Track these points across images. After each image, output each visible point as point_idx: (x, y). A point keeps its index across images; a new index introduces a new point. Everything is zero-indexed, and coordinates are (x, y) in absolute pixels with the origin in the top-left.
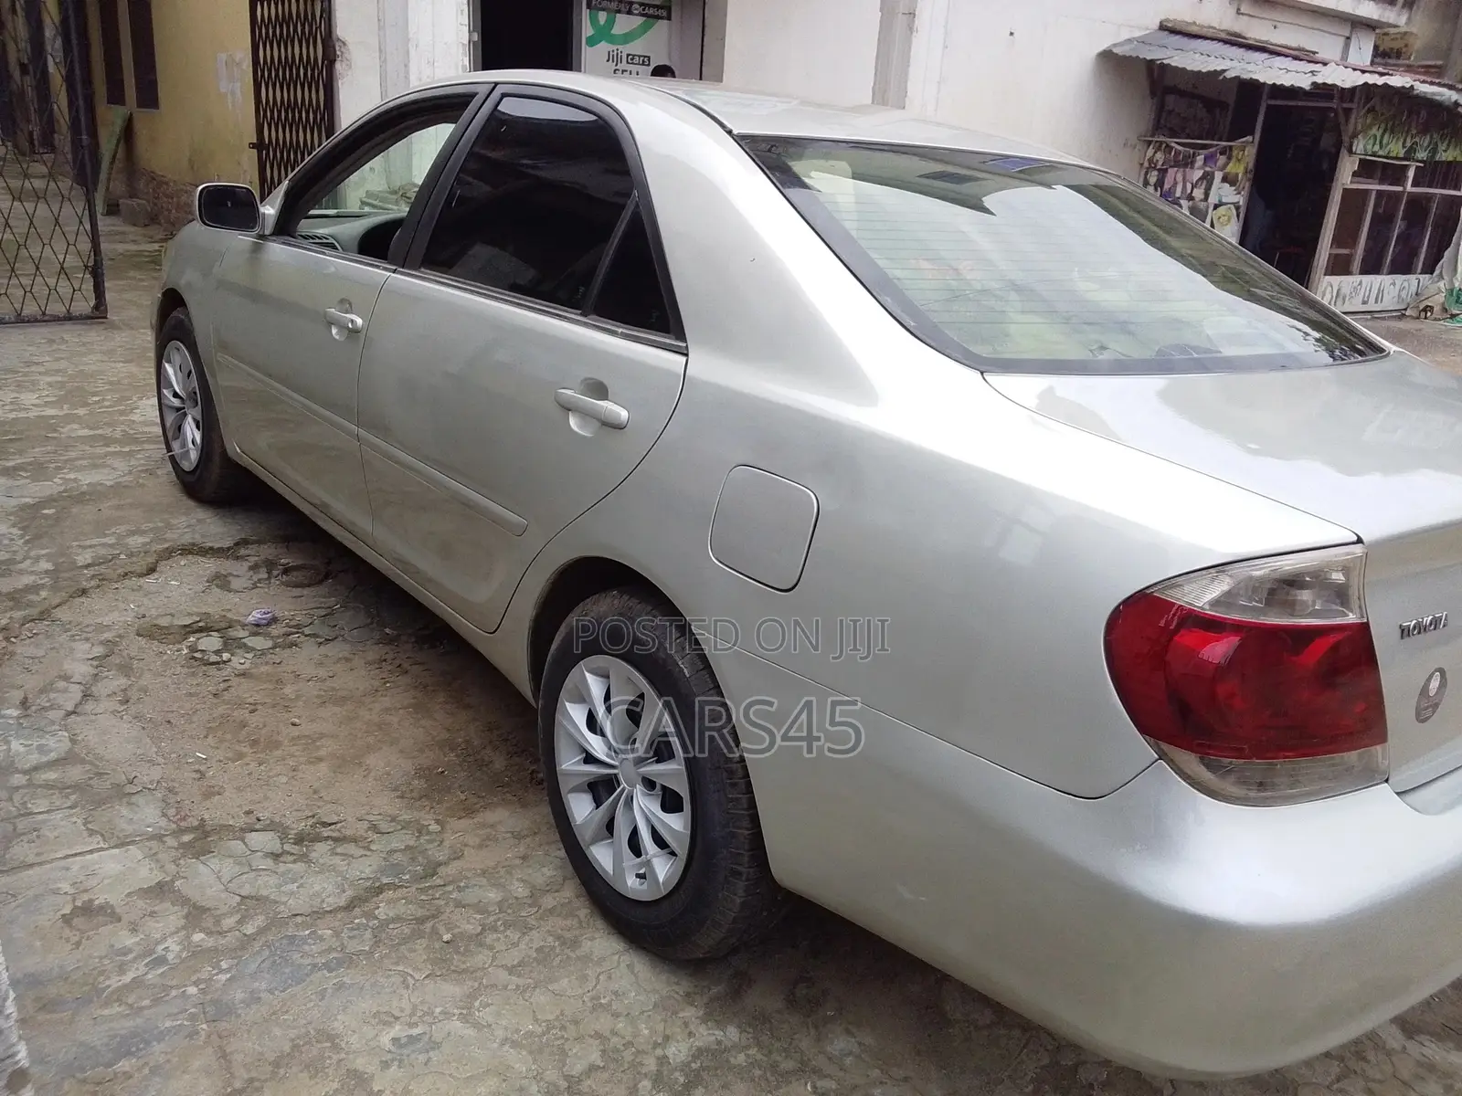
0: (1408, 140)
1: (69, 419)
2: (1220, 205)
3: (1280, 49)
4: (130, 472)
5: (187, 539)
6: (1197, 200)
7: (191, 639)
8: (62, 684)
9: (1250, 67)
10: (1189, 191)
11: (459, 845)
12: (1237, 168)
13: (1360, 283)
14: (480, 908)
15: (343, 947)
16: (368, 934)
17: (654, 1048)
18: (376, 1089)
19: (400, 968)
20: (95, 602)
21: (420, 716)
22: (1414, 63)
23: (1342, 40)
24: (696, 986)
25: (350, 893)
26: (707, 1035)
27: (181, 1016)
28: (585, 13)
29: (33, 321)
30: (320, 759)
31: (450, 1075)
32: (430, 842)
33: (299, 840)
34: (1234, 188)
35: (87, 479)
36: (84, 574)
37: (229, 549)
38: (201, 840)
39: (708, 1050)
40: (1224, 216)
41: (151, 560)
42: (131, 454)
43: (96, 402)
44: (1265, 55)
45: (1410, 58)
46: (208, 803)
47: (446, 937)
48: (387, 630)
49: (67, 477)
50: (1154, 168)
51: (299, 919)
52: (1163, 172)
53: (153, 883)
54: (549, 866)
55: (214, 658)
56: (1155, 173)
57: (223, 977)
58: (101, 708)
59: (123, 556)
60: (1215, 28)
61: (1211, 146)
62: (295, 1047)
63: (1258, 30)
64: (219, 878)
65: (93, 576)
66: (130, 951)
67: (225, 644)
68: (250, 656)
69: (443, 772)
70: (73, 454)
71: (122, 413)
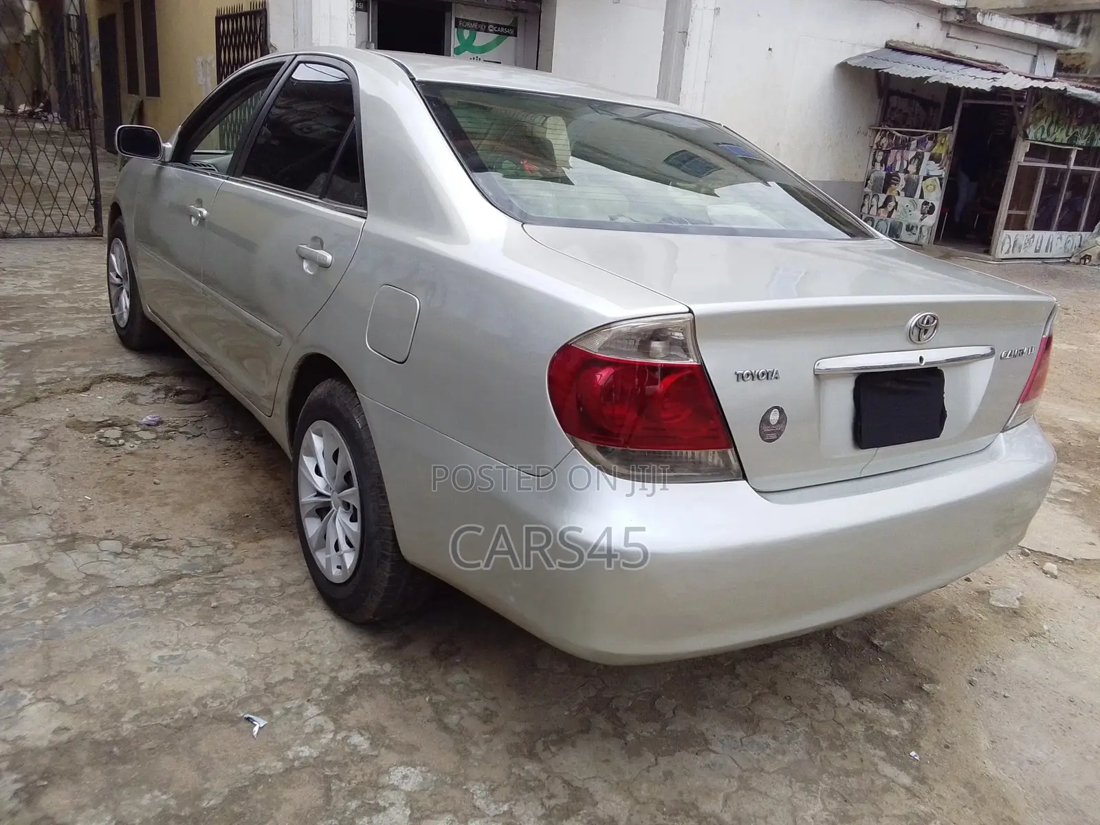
0: (1071, 130)
1: (58, 296)
2: (928, 178)
3: (974, 62)
4: (88, 330)
5: (115, 371)
6: (911, 173)
7: (101, 431)
8: (8, 452)
9: (948, 75)
10: (905, 167)
11: (242, 557)
12: (940, 150)
13: (1033, 237)
14: (243, 590)
15: (144, 606)
16: (163, 600)
17: (331, 672)
18: (140, 682)
19: (178, 619)
20: (44, 406)
21: (242, 483)
22: (1089, 76)
23: (1030, 58)
24: (372, 641)
25: (158, 577)
26: (368, 667)
27: (27, 636)
28: (454, 30)
29: (51, 236)
30: (167, 504)
31: (190, 678)
32: (223, 553)
33: (135, 547)
34: (938, 164)
35: (57, 333)
36: (39, 389)
37: (142, 378)
38: (71, 542)
39: (368, 675)
40: (931, 185)
41: (87, 382)
42: (94, 318)
43: (78, 287)
44: (961, 67)
45: (1086, 73)
46: (83, 525)
47: (214, 604)
48: (236, 432)
49: (45, 331)
50: (881, 150)
51: (120, 589)
52: (887, 153)
53: (32, 564)
54: (299, 570)
55: (113, 442)
56: (881, 153)
57: (61, 617)
58: (30, 467)
59: (68, 379)
60: (929, 47)
61: (922, 134)
62: (95, 656)
63: (963, 49)
64: (75, 564)
65: (45, 390)
66: (6, 599)
67: (123, 434)
68: (139, 442)
69: (247, 516)
70: (53, 318)
71: (94, 294)
